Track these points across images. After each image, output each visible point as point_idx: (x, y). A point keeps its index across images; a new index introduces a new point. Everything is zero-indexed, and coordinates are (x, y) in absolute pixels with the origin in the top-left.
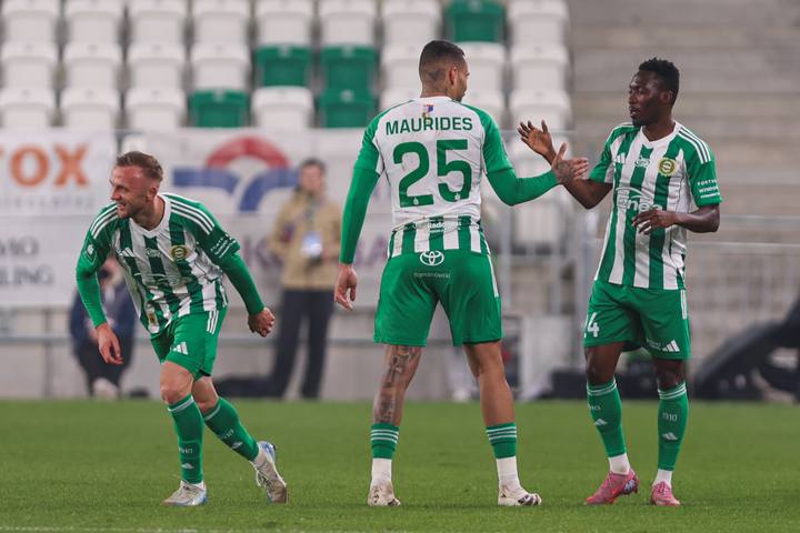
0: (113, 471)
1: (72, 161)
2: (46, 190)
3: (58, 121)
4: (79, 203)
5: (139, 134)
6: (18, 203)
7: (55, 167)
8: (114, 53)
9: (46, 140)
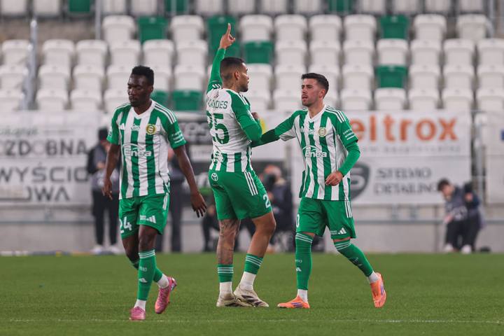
0: (473, 291)
1: (448, 127)
2: (434, 143)
3: (440, 106)
4: (452, 149)
5: (483, 112)
6: (420, 149)
7: (440, 130)
8: (469, 70)
9: (434, 116)
